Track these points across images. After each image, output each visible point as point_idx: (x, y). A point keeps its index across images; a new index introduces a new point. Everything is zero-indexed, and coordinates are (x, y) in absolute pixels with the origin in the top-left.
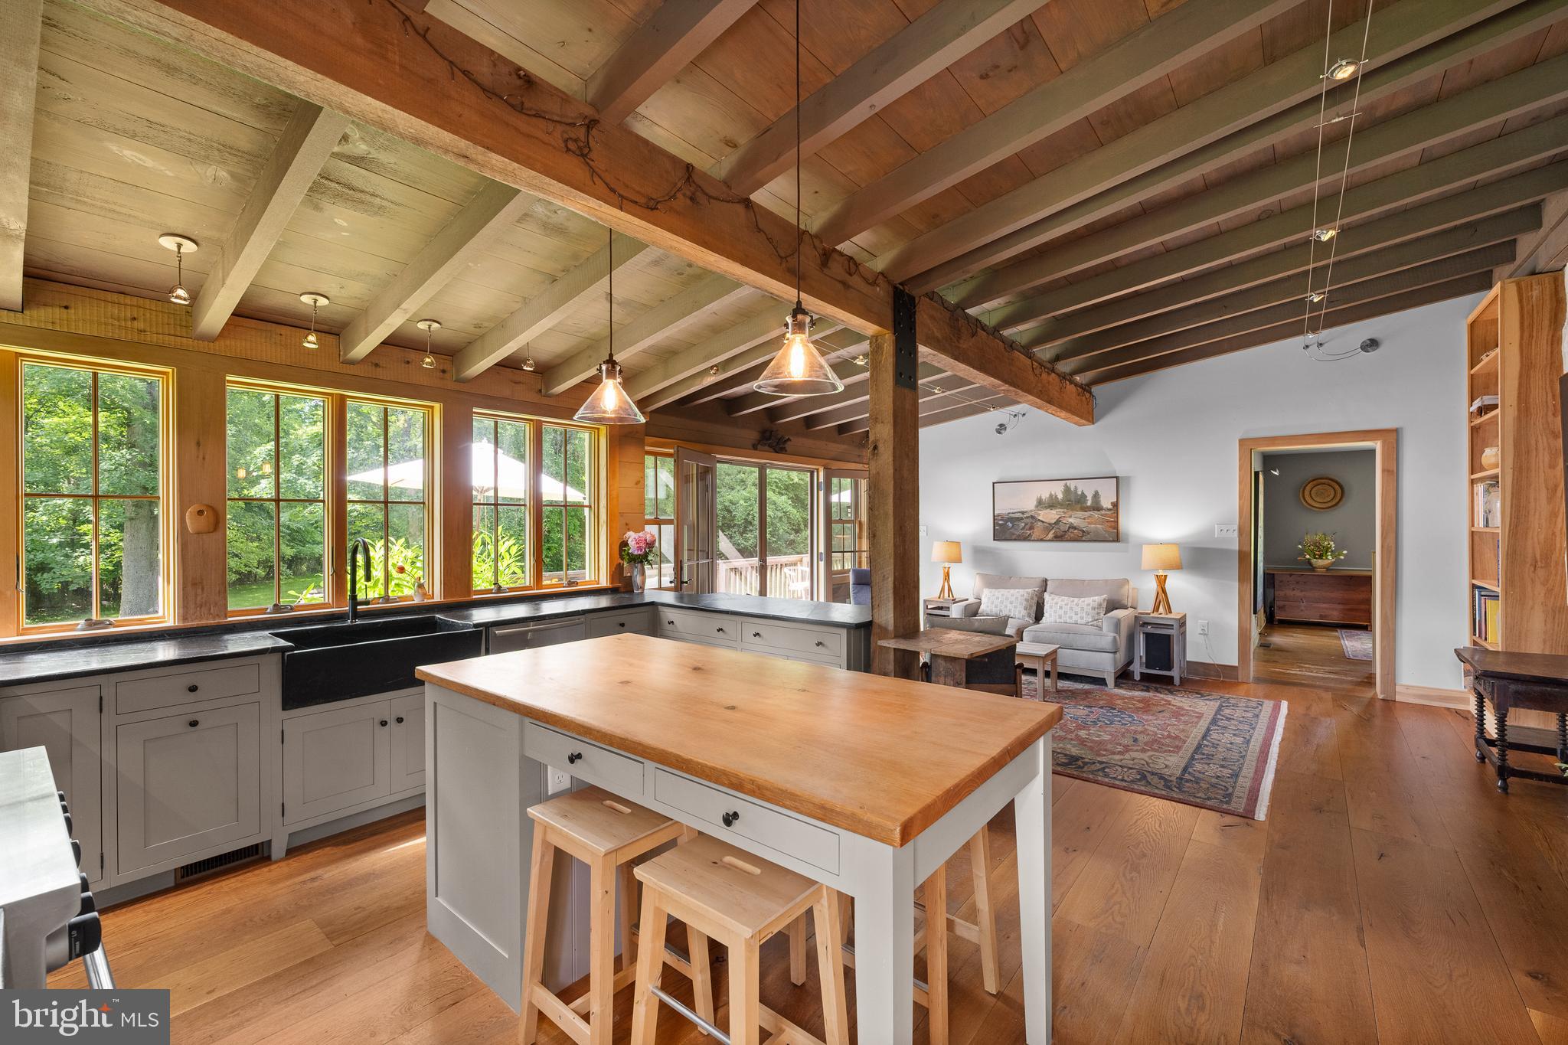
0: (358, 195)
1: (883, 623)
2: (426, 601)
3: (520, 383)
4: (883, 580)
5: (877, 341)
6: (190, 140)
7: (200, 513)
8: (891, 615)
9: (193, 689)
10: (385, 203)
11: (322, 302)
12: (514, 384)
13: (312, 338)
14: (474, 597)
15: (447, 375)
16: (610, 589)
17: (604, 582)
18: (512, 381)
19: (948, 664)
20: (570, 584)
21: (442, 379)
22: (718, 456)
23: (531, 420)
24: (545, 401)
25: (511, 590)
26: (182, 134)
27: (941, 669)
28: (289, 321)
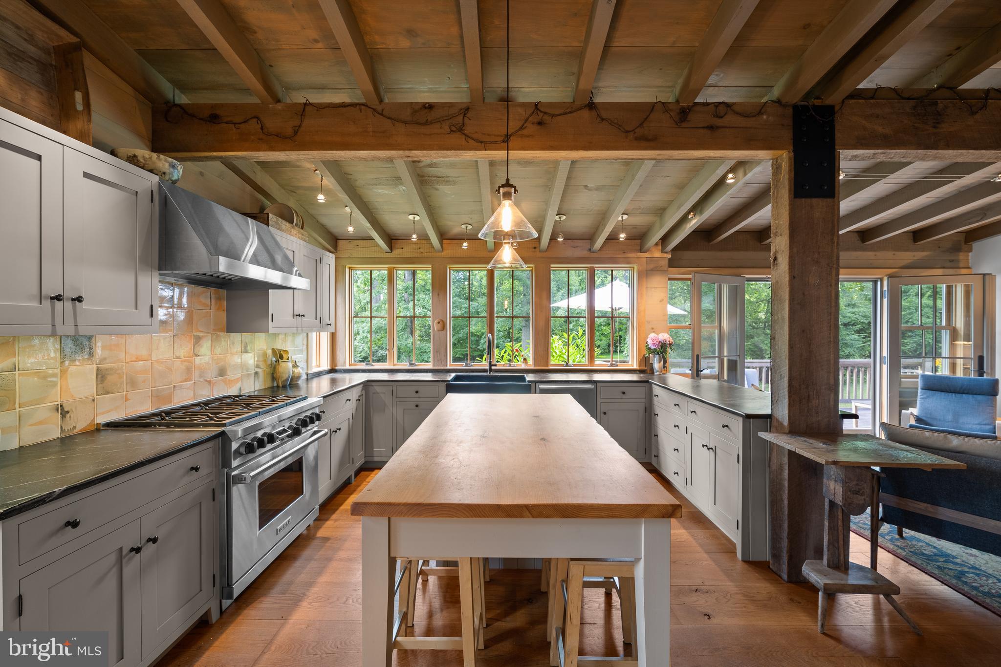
0: (443, 179)
1: (780, 419)
2: (526, 367)
3: (577, 247)
4: (781, 379)
5: (777, 162)
6: (388, 180)
7: (439, 323)
8: (786, 412)
9: (417, 392)
10: (454, 179)
11: (470, 227)
12: (573, 248)
13: (465, 244)
14: (551, 367)
15: (537, 250)
16: (638, 370)
17: (635, 366)
18: (572, 247)
19: (838, 470)
20: (612, 365)
21: (535, 252)
22: (747, 276)
23: (588, 267)
24: (593, 255)
25: (574, 365)
26: (384, 179)
27: (832, 473)
28: (460, 237)
